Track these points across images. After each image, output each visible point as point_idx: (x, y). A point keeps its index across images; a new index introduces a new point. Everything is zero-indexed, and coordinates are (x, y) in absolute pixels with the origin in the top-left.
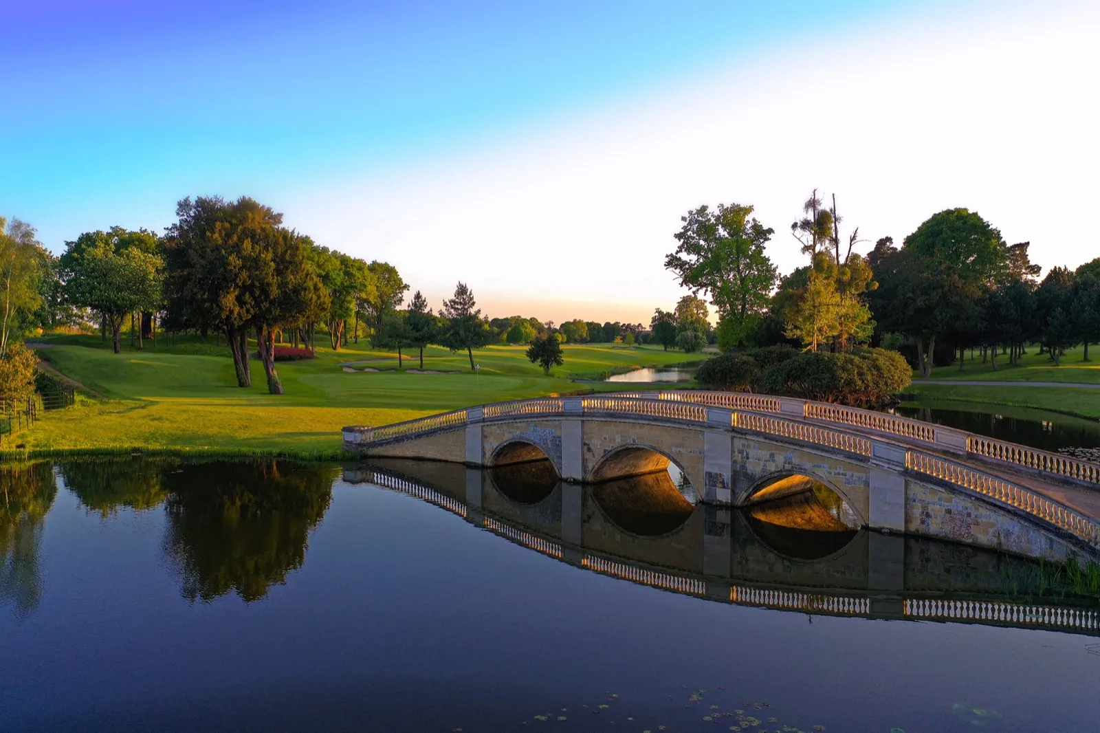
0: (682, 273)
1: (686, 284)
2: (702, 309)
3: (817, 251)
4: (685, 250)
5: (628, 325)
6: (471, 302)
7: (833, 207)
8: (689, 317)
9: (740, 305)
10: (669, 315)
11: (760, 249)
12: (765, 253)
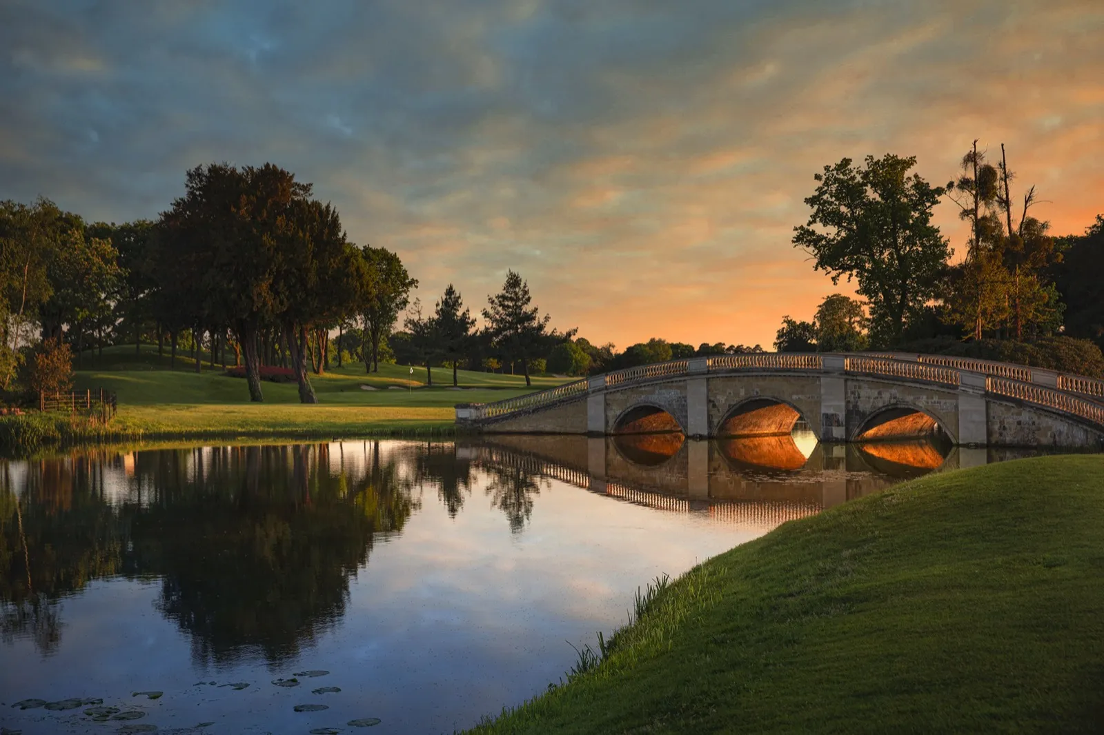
0: (816, 251)
1: (822, 267)
2: (857, 315)
3: (979, 216)
4: (821, 221)
5: (738, 347)
6: (527, 296)
7: (1002, 161)
8: (837, 328)
9: (899, 294)
10: (804, 326)
11: (925, 217)
12: (932, 222)
